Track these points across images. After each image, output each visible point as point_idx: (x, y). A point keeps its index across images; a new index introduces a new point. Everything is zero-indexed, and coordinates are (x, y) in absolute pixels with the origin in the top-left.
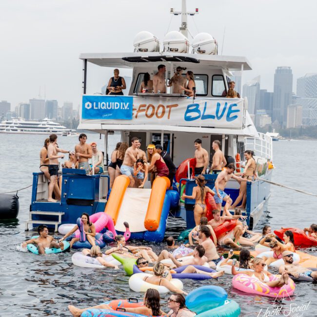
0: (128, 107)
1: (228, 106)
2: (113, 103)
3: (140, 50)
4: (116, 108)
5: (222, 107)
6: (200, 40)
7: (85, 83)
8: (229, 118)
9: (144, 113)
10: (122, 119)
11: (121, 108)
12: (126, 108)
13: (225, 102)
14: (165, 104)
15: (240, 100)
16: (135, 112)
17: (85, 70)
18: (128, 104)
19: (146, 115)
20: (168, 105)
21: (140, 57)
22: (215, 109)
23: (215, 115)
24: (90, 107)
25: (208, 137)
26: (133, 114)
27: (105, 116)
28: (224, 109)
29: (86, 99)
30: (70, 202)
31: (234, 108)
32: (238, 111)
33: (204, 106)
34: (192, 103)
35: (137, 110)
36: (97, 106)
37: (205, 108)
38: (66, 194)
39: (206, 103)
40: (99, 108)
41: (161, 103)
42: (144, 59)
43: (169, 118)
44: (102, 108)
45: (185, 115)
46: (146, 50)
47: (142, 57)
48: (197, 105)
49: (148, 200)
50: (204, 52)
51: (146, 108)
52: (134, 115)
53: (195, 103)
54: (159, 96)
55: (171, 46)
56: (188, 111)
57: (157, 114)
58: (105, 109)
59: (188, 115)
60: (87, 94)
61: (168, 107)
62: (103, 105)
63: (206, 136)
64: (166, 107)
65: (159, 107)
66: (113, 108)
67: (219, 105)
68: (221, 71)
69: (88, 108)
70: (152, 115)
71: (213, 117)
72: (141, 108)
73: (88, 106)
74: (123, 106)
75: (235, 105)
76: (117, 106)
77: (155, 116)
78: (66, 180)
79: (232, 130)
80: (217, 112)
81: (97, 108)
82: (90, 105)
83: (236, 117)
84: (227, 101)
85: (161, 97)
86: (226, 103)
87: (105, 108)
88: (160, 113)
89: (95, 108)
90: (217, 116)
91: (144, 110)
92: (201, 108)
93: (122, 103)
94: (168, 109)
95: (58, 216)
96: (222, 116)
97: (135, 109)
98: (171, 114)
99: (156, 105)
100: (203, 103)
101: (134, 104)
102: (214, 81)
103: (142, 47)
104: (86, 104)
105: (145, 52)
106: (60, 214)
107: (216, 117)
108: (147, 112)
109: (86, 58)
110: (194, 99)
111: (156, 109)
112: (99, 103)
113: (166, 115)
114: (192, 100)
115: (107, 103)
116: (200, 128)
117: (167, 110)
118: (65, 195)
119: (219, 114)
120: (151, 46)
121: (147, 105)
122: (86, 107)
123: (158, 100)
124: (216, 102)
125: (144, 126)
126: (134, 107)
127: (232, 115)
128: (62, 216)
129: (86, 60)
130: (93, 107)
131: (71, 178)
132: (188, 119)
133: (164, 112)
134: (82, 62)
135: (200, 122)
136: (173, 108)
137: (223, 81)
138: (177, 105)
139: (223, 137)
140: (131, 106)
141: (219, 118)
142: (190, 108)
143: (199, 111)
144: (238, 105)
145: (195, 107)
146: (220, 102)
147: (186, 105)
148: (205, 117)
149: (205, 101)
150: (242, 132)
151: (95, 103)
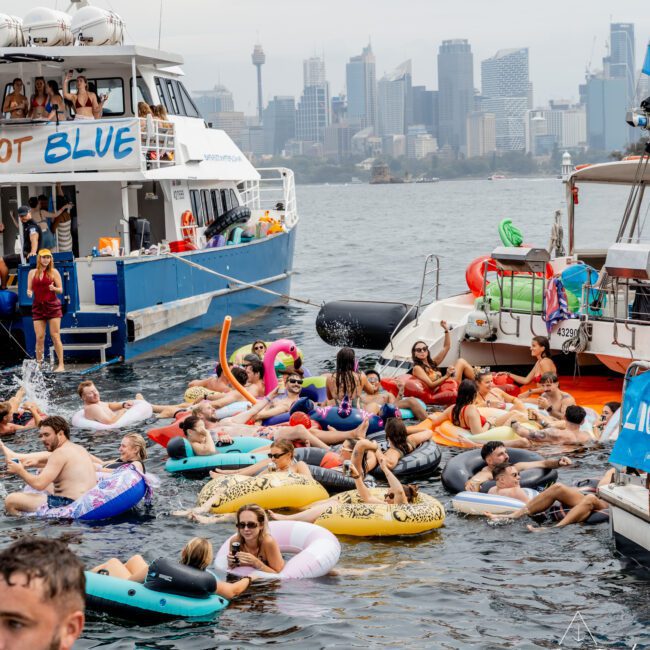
1: (115, 132)
5: (105, 136)
6: (83, 20)
8: (118, 154)
13: (109, 125)
14: (12, 137)
15: (134, 122)
20: (17, 138)
22: (93, 140)
23: (94, 149)
28: (109, 139)
31: (124, 136)
32: (132, 139)
33: (75, 136)
34: (54, 133)
37: (77, 139)
39: (78, 130)
41: (3, 135)
43: (19, 161)
45: (46, 153)
48: (64, 135)
50: (90, 41)
53: (60, 131)
55: (35, 35)
56: (50, 146)
59: (51, 152)
61: (15, 141)
64: (12, 143)
65: (1, 143)
67: (99, 132)
71: (91, 153)
75: (127, 130)
79: (127, 173)
80: (98, 144)
83: (129, 150)
84: (113, 124)
86: (112, 128)
88: (3, 153)
90: (98, 150)
92: (71, 140)
94: (17, 145)
96: (106, 150)
98: (22, 153)
100: (73, 130)
107: (96, 155)
110: (58, 124)
113: (15, 154)
114: (54, 127)
116: (74, 173)
117: (15, 147)
119: (102, 148)
124: (95, 128)
127: (123, 147)
132: (50, 159)
133: (10, 151)
135: (70, 163)
136: (23, 144)
138: (29, 138)
141: (102, 154)
142: (53, 141)
143: (67, 146)
144: (131, 129)
145: (60, 139)
146: (101, 126)
147: (46, 137)
148: (78, 155)
149: (76, 127)
150: (142, 175)
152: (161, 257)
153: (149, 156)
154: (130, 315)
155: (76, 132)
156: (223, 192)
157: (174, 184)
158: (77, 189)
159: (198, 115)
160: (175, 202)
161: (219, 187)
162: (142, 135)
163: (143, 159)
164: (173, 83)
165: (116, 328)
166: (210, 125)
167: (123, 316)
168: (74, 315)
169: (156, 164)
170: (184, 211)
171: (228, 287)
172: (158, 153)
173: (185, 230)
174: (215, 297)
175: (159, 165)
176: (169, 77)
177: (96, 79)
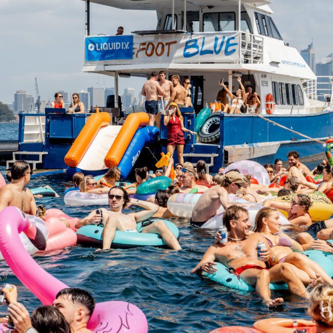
1: (226, 39)
2: (114, 43)
4: (117, 48)
5: (220, 41)
7: (88, 24)
8: (227, 53)
9: (144, 51)
10: (124, 59)
11: (123, 48)
12: (127, 47)
13: (222, 36)
14: (165, 41)
15: (238, 33)
16: (135, 51)
17: (88, 11)
18: (128, 43)
19: (146, 53)
20: (168, 42)
22: (213, 44)
23: (213, 49)
24: (93, 48)
26: (134, 53)
27: (107, 57)
28: (222, 43)
31: (231, 42)
32: (236, 44)
33: (202, 41)
34: (188, 39)
35: (138, 49)
36: (99, 47)
37: (203, 43)
38: (48, 134)
39: (204, 37)
40: (102, 49)
41: (160, 40)
43: (168, 55)
44: (104, 49)
45: (184, 51)
51: (145, 46)
52: (134, 55)
53: (193, 38)
54: (158, 33)
57: (156, 52)
58: (107, 50)
59: (187, 51)
60: (93, 35)
61: (167, 44)
62: (105, 46)
64: (165, 45)
65: (158, 45)
66: (115, 49)
67: (217, 39)
69: (92, 50)
70: (152, 53)
71: (210, 52)
72: (142, 47)
73: (91, 47)
74: (124, 46)
75: (233, 38)
76: (118, 47)
77: (154, 54)
80: (215, 47)
81: (99, 49)
82: (93, 46)
83: (234, 50)
84: (225, 35)
85: (160, 34)
87: (107, 48)
88: (159, 51)
89: (98, 49)
90: (215, 50)
91: (143, 49)
92: (199, 43)
94: (167, 46)
95: (38, 155)
96: (220, 50)
97: (136, 48)
98: (170, 51)
99: (155, 43)
100: (201, 38)
107: (214, 52)
108: (147, 51)
110: (192, 34)
111: (156, 47)
112: (101, 44)
113: (166, 52)
114: (190, 36)
115: (109, 44)
116: (200, 64)
117: (166, 48)
119: (217, 49)
121: (147, 44)
122: (89, 49)
123: (158, 38)
124: (214, 37)
125: (144, 65)
126: (134, 47)
127: (230, 49)
129: (88, 2)
130: (95, 49)
131: (53, 117)
132: (187, 55)
133: (163, 50)
135: (199, 58)
136: (172, 46)
138: (175, 42)
141: (217, 53)
142: (189, 44)
143: (197, 47)
144: (236, 38)
145: (193, 43)
146: (218, 36)
147: (184, 42)
148: (203, 53)
150: (240, 66)
151: (97, 45)
152: (248, 115)
153: (246, 56)
154: (226, 148)
155: (202, 39)
156: (293, 86)
157: (262, 77)
158: (204, 78)
159: (280, 38)
160: (262, 87)
161: (291, 82)
162: (243, 43)
163: (242, 57)
164: (266, 17)
165: (217, 155)
166: (288, 45)
167: (222, 148)
168: (192, 146)
169: (251, 60)
170: (267, 94)
171: (291, 140)
172: (252, 55)
173: (267, 105)
174: (282, 145)
175: (252, 62)
176: (264, 14)
177: (219, 13)
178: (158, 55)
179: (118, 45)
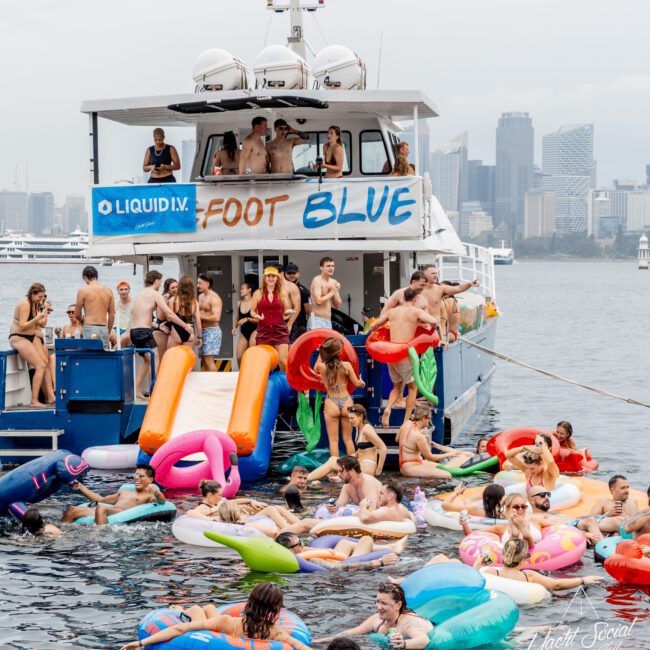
0: (186, 206)
1: (391, 193)
2: (155, 200)
3: (207, 88)
4: (161, 210)
5: (378, 197)
6: (329, 61)
7: (95, 160)
8: (393, 218)
9: (219, 216)
10: (176, 232)
11: (173, 209)
13: (383, 185)
14: (263, 197)
15: (414, 181)
16: (201, 217)
17: (95, 134)
18: (185, 199)
19: (225, 221)
20: (270, 197)
21: (204, 103)
22: (364, 202)
23: (365, 212)
24: (110, 209)
25: (357, 259)
26: (197, 220)
28: (384, 200)
29: (99, 194)
30: (75, 407)
31: (402, 197)
32: (411, 202)
33: (341, 196)
34: (316, 192)
35: (206, 211)
36: (122, 207)
37: (344, 200)
38: (65, 392)
39: (345, 189)
40: (128, 212)
41: (253, 194)
42: (212, 106)
43: (271, 223)
44: (133, 211)
45: (305, 216)
46: (220, 88)
47: (209, 101)
48: (328, 195)
49: (233, 395)
50: (337, 85)
51: (223, 206)
52: (200, 222)
53: (323, 190)
54: (248, 180)
55: (270, 77)
56: (310, 208)
57: (246, 217)
58: (139, 214)
59: (311, 215)
60: (102, 184)
61: (267, 201)
62: (135, 206)
63: (354, 256)
64: (263, 203)
65: (249, 203)
66: (156, 210)
67: (371, 192)
68: (376, 121)
69: (106, 213)
70: (237, 219)
71: (360, 217)
72: (214, 207)
73: (105, 208)
74: (177, 206)
75: (406, 190)
76: (163, 206)
77: (242, 221)
78: (65, 364)
79: (403, 242)
80: (370, 207)
81: (123, 212)
82: (109, 206)
83: (408, 214)
84: (388, 184)
85: (252, 182)
86: (387, 188)
87: (139, 210)
88: (251, 215)
89: (118, 212)
90: (369, 214)
91: (219, 211)
92: (336, 200)
93: (173, 199)
94: (269, 205)
95: (50, 438)
96: (379, 214)
97: (202, 210)
98: (275, 215)
99: (243, 199)
100: (338, 190)
101: (198, 199)
102: (363, 144)
103: (210, 81)
104: (101, 205)
105: (219, 92)
106: (54, 434)
107: (367, 218)
108: (225, 214)
109: (95, 110)
110: (320, 182)
111: (244, 207)
112: (127, 201)
113: (266, 217)
114: (317, 185)
115: (144, 200)
116: (337, 241)
117: (267, 207)
118: (64, 395)
119: (374, 211)
120: (228, 79)
121: (226, 200)
122: (101, 210)
123: (247, 189)
124: (366, 187)
125: (221, 242)
126: (198, 206)
127: (400, 211)
128: (60, 437)
129: (95, 115)
131: (73, 357)
132: (310, 224)
133: (260, 213)
134: (88, 119)
135: (335, 229)
136: (278, 204)
137: (382, 143)
138: (285, 198)
139: (386, 256)
140: (192, 203)
141: (374, 219)
142: (313, 202)
143: (331, 207)
144: (410, 190)
145: (323, 199)
146: (375, 185)
147: (306, 197)
148: (344, 219)
149: (344, 185)
151: (118, 202)
154: (448, 412)
155: (342, 192)
167: (441, 413)
168: (379, 410)
177: (318, 133)
178: (249, 223)
179: (164, 203)
